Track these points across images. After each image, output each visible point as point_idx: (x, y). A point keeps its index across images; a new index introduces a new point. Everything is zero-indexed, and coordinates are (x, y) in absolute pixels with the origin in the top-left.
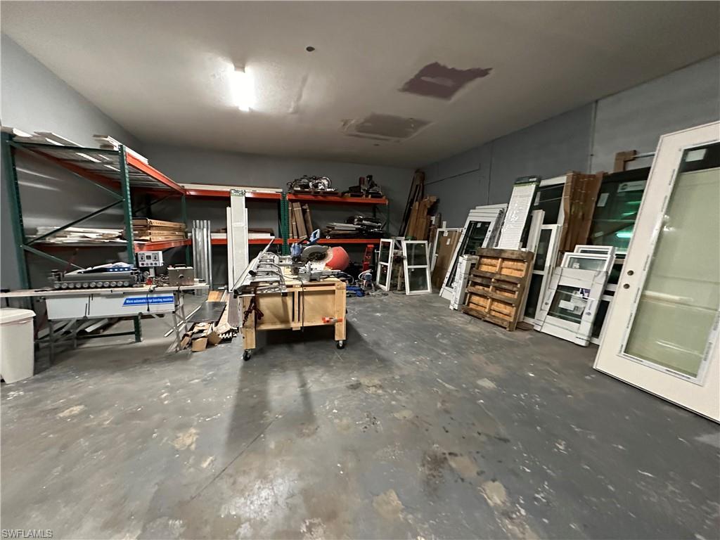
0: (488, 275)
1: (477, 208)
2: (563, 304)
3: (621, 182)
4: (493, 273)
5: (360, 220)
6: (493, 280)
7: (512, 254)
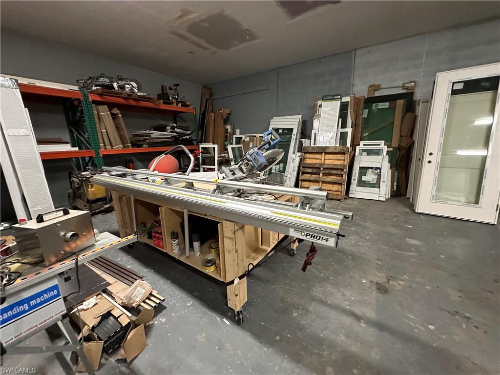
0: (317, 166)
1: (274, 118)
2: (364, 178)
3: (374, 103)
4: (321, 164)
5: (173, 128)
6: (322, 169)
7: (336, 149)
